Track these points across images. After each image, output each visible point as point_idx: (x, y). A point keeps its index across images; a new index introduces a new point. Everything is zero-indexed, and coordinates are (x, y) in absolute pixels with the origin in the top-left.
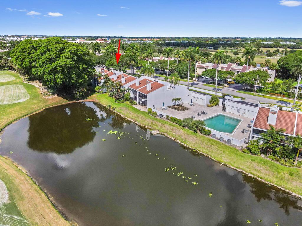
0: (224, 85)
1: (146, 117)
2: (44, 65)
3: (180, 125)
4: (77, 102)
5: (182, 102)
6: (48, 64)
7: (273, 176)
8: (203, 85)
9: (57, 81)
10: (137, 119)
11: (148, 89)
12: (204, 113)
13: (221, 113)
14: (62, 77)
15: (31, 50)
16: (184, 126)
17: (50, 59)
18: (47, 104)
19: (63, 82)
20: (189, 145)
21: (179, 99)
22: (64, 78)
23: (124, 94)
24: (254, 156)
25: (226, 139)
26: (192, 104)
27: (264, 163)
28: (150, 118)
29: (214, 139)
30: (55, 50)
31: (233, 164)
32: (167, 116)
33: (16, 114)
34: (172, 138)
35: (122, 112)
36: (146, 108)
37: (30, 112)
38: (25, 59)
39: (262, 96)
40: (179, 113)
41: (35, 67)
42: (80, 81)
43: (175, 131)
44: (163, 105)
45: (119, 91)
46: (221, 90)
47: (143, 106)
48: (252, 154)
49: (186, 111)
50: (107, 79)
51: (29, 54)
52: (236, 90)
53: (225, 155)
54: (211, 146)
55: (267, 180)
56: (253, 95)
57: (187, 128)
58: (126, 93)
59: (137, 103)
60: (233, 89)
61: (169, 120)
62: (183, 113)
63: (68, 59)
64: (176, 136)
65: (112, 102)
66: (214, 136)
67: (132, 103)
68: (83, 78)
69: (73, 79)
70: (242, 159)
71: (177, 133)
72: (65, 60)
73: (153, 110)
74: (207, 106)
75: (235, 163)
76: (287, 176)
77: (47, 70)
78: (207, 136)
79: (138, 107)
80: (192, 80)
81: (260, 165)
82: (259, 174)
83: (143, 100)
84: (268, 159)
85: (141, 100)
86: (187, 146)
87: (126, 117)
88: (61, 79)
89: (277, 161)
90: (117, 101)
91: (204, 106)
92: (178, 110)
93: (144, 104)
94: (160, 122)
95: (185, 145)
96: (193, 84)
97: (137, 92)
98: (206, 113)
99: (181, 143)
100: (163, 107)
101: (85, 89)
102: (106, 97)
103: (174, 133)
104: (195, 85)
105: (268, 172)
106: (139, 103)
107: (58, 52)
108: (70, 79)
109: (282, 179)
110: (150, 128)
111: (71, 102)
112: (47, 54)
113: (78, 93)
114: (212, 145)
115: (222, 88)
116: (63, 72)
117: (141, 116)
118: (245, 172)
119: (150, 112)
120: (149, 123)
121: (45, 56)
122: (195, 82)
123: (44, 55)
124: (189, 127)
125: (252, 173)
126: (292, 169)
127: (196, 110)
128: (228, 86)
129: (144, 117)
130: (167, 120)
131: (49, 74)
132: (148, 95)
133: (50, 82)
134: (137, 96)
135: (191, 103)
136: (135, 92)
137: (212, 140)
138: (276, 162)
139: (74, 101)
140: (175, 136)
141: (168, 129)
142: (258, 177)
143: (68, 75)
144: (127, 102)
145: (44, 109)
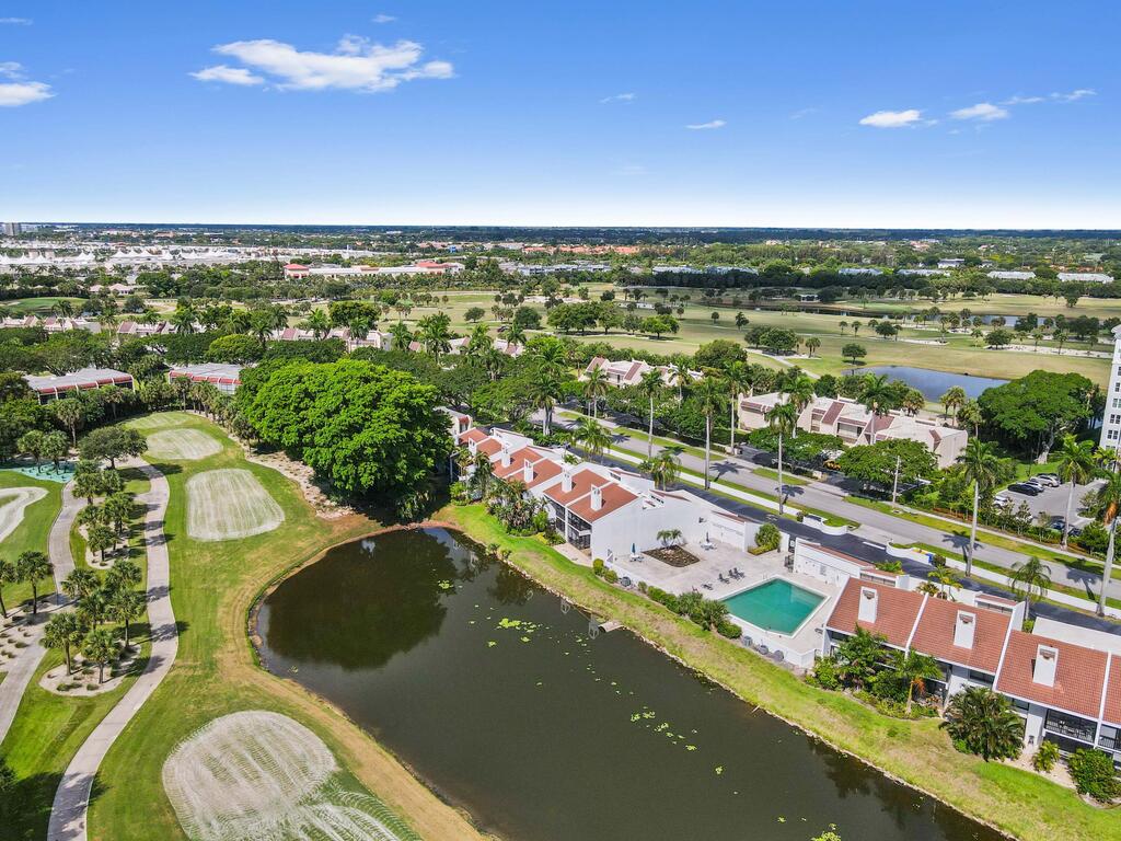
0: (814, 475)
1: (590, 584)
2: (335, 440)
3: (672, 609)
4: (403, 527)
5: (684, 540)
6: (344, 439)
7: (856, 736)
8: (753, 471)
9: (363, 480)
10: (566, 587)
11: (596, 505)
12: (736, 574)
13: (780, 573)
14: (374, 469)
15: (302, 400)
16: (681, 613)
17: (350, 425)
18: (331, 536)
19: (376, 480)
20: (688, 661)
21: (676, 534)
22: (380, 470)
23: (531, 514)
24: (827, 691)
25: (772, 650)
26: (710, 544)
27: (844, 707)
28: (598, 585)
29: (748, 648)
30: (361, 402)
31: (779, 708)
32: (643, 585)
33: (268, 568)
34: (652, 643)
35: (528, 565)
36: (590, 555)
37: (297, 559)
38: (287, 425)
39: (912, 517)
40: (673, 574)
41: (312, 445)
42: (416, 476)
43: (658, 624)
44: (634, 551)
45: (520, 507)
46: (801, 492)
47: (580, 549)
48: (825, 688)
49: (692, 567)
50: (485, 466)
51: (298, 410)
52: (843, 494)
53: (764, 688)
54: (737, 665)
55: (841, 746)
56: (886, 510)
57: (687, 617)
58: (536, 511)
59: (566, 538)
60: (837, 490)
61: (645, 593)
62: (683, 571)
63: (391, 422)
64: (661, 638)
65: (499, 533)
66: (749, 641)
67: (553, 539)
68: (424, 466)
69: (399, 472)
70: (801, 697)
72: (385, 428)
73: (606, 564)
74: (749, 551)
75: (783, 707)
76: (883, 736)
77: (340, 455)
78: (731, 641)
79: (567, 551)
80: (723, 451)
81: (834, 712)
82: (828, 733)
83: (581, 533)
84: (855, 700)
85: (577, 533)
86: (685, 664)
87: (538, 581)
88: (370, 474)
89: (873, 703)
90: (513, 531)
91: (740, 550)
92: (672, 563)
93: (583, 543)
94: (622, 600)
95: (680, 661)
96: (723, 469)
97: (567, 513)
98: (742, 575)
99: (671, 655)
100: (633, 556)
101: (426, 495)
102: (481, 515)
103: (655, 630)
104: (728, 475)
105: (848, 728)
106: (571, 539)
107: (368, 407)
108: (394, 470)
109: (871, 743)
110: (599, 612)
111: (390, 529)
112: (342, 412)
113: (409, 506)
114: (740, 665)
115: (806, 484)
116: (377, 458)
117: (576, 579)
118: (801, 728)
119: (599, 569)
120: (596, 601)
121: (336, 419)
122: (732, 460)
123: (335, 416)
124: (692, 617)
125: (815, 731)
126: (899, 722)
127: (718, 565)
128: (826, 476)
129: (584, 582)
130: (641, 594)
131: (345, 464)
132: (594, 525)
133: (346, 482)
134: (566, 522)
135: (706, 544)
136: (560, 510)
137: (742, 650)
138: (869, 707)
139: (397, 526)
141: (642, 618)
142: (825, 737)
143: (390, 463)
144: (540, 537)
145: (325, 550)
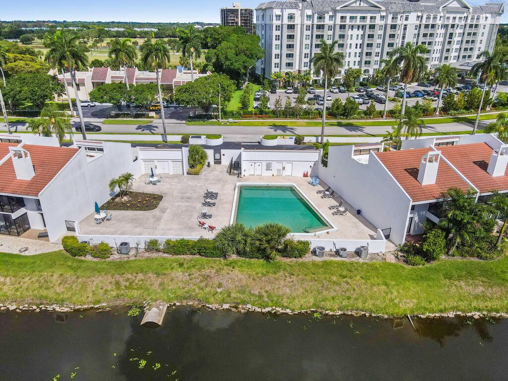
0: (150, 115)
1: (77, 272)
3: (214, 256)
8: (103, 123)
11: (26, 173)
13: (237, 182)
20: (289, 306)
21: (128, 178)
26: (155, 179)
29: (327, 259)
32: (153, 243)
34: (225, 307)
36: (43, 237)
39: (238, 124)
40: (158, 219)
43: (216, 281)
44: (97, 210)
49: (164, 204)
56: (220, 124)
57: (235, 257)
61: (162, 251)
62: (164, 212)
64: (233, 295)
66: (323, 251)
71: (228, 284)
74: (188, 174)
78: (307, 260)
91: (182, 176)
92: (140, 208)
95: (280, 310)
98: (213, 193)
99: (264, 310)
103: (219, 290)
115: (151, 122)
120: (106, 290)
124: (238, 254)
128: (157, 116)
130: (158, 255)
135: (152, 179)
140: (229, 296)
141: (187, 283)
